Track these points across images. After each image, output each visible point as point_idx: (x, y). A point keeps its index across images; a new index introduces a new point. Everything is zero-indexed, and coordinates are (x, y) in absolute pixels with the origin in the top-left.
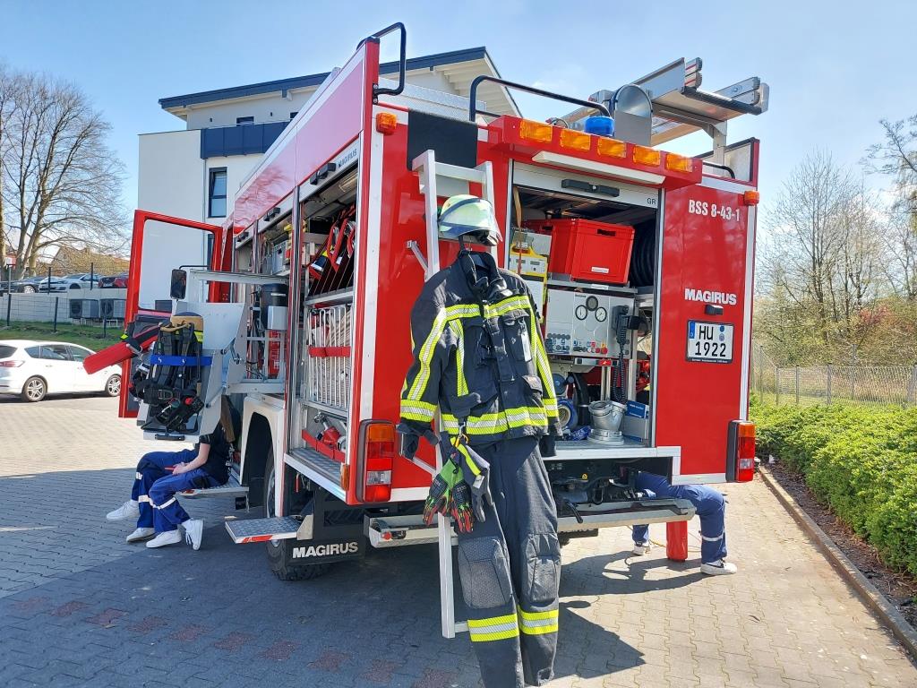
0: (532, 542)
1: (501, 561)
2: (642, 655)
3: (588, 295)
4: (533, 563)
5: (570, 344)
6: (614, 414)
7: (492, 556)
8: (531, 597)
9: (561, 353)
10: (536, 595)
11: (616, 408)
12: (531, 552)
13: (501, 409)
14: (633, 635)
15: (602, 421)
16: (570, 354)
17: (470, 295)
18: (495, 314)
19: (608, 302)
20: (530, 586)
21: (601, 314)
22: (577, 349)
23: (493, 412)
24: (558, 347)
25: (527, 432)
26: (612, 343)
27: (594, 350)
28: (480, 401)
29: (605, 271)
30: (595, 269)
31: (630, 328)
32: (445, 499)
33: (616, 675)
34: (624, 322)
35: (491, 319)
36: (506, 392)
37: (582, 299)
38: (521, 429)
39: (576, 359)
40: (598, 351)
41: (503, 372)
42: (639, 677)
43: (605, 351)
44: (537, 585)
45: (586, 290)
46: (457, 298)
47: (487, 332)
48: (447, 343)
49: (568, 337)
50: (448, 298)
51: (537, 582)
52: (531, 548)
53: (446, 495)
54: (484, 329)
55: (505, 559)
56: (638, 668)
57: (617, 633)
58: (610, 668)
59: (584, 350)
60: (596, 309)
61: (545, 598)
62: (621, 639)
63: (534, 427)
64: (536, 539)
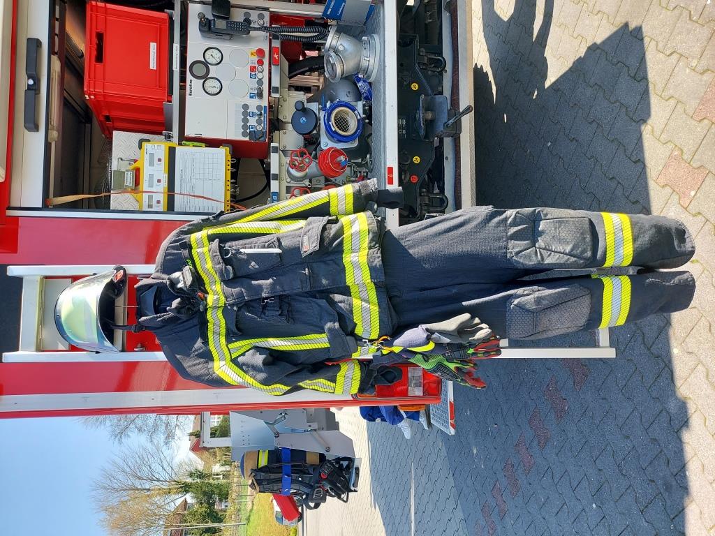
0: (517, 253)
1: (539, 300)
2: (626, 25)
3: (189, 76)
4: (545, 253)
5: (254, 104)
6: (341, 48)
7: (532, 312)
8: (585, 259)
9: (265, 118)
10: (584, 251)
11: (334, 43)
12: (529, 256)
13: (346, 291)
14: (597, 23)
15: (350, 65)
16: (267, 105)
17: (195, 321)
18: (218, 287)
19: (197, 44)
20: (573, 259)
21: (212, 57)
22: (260, 95)
23: (351, 305)
24: (259, 122)
25: (378, 262)
26: (249, 40)
27: (260, 68)
28: (337, 325)
29: (153, 47)
30: (153, 65)
31: (229, 13)
32: (457, 368)
33: (652, 75)
34: (221, 24)
35: (226, 297)
36: (324, 281)
37: (194, 84)
38: (372, 269)
39: (273, 95)
40: (261, 63)
41: (297, 287)
42: (661, 45)
43: (260, 52)
44: (572, 250)
45: (183, 79)
46: (199, 343)
47: (244, 305)
48: (260, 371)
49: (246, 107)
50: (200, 356)
51: (568, 249)
52: (525, 257)
53: (452, 366)
54: (239, 309)
55: (537, 294)
56: (646, 40)
57: (589, 44)
58: (640, 76)
59: (260, 82)
60: (206, 64)
61: (588, 238)
62: (599, 41)
63: (370, 248)
64: (515, 246)
